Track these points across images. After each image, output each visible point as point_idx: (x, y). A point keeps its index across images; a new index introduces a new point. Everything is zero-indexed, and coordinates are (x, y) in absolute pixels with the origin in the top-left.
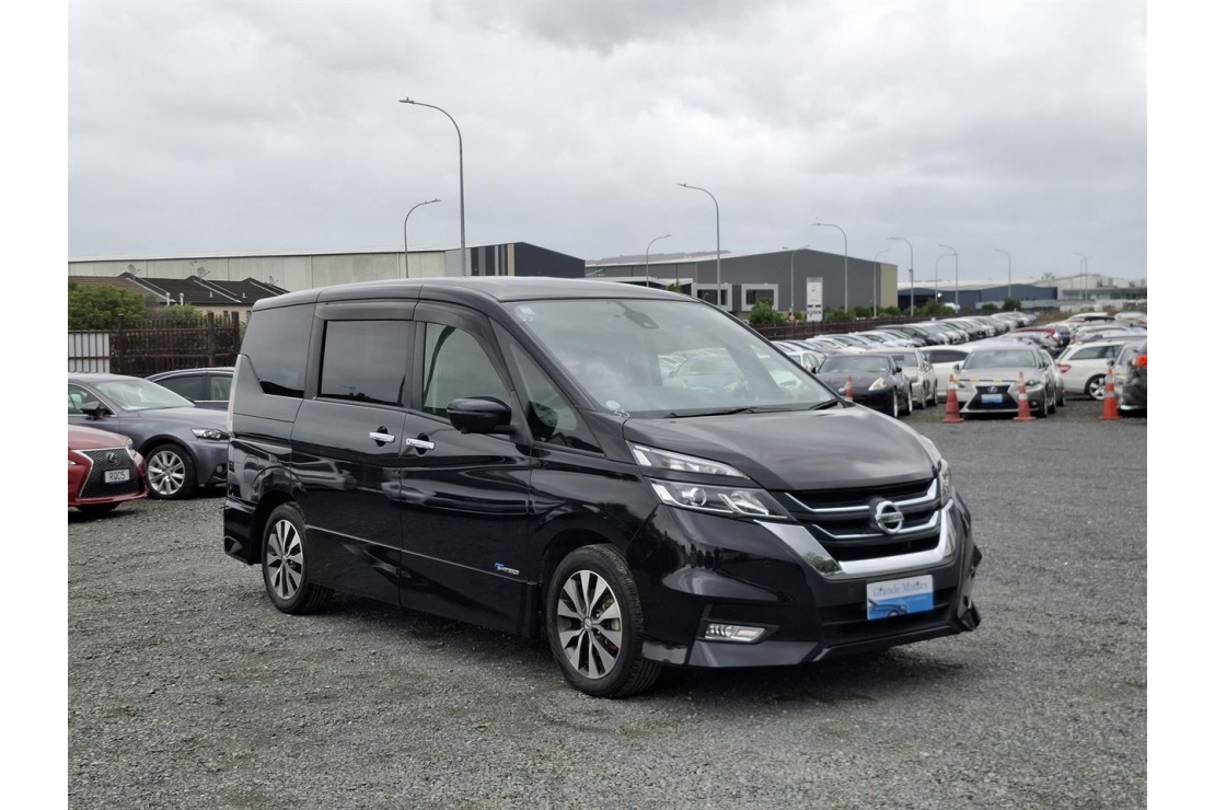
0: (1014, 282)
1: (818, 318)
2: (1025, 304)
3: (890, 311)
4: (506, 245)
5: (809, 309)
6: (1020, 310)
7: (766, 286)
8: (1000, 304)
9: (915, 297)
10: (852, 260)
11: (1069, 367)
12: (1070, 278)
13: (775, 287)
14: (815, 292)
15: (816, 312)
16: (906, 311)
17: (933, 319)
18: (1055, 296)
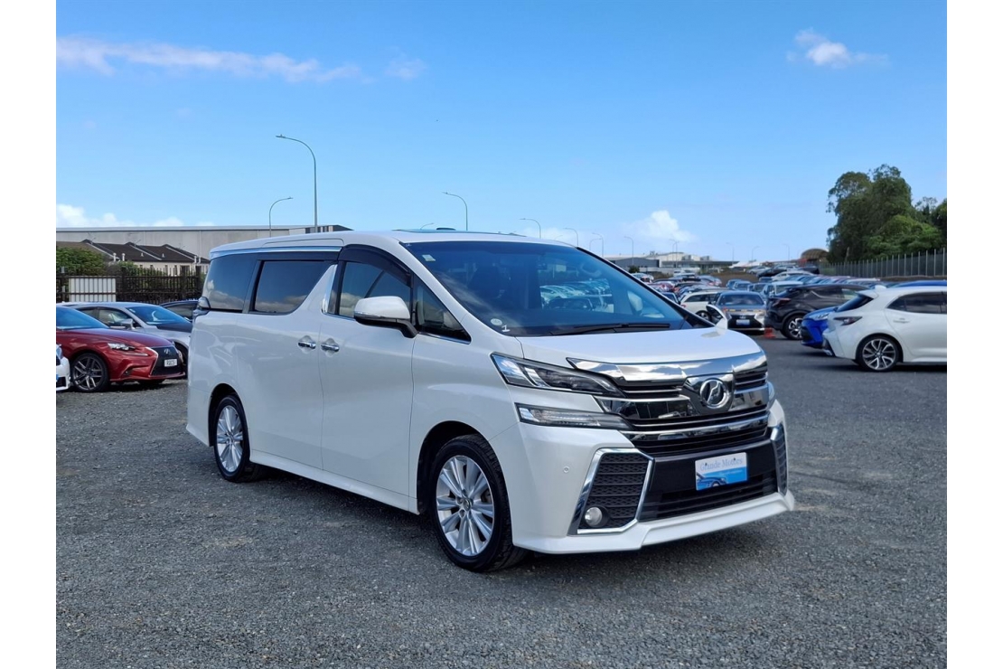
0: (635, 256)
2: (642, 269)
12: (666, 255)
18: (658, 266)
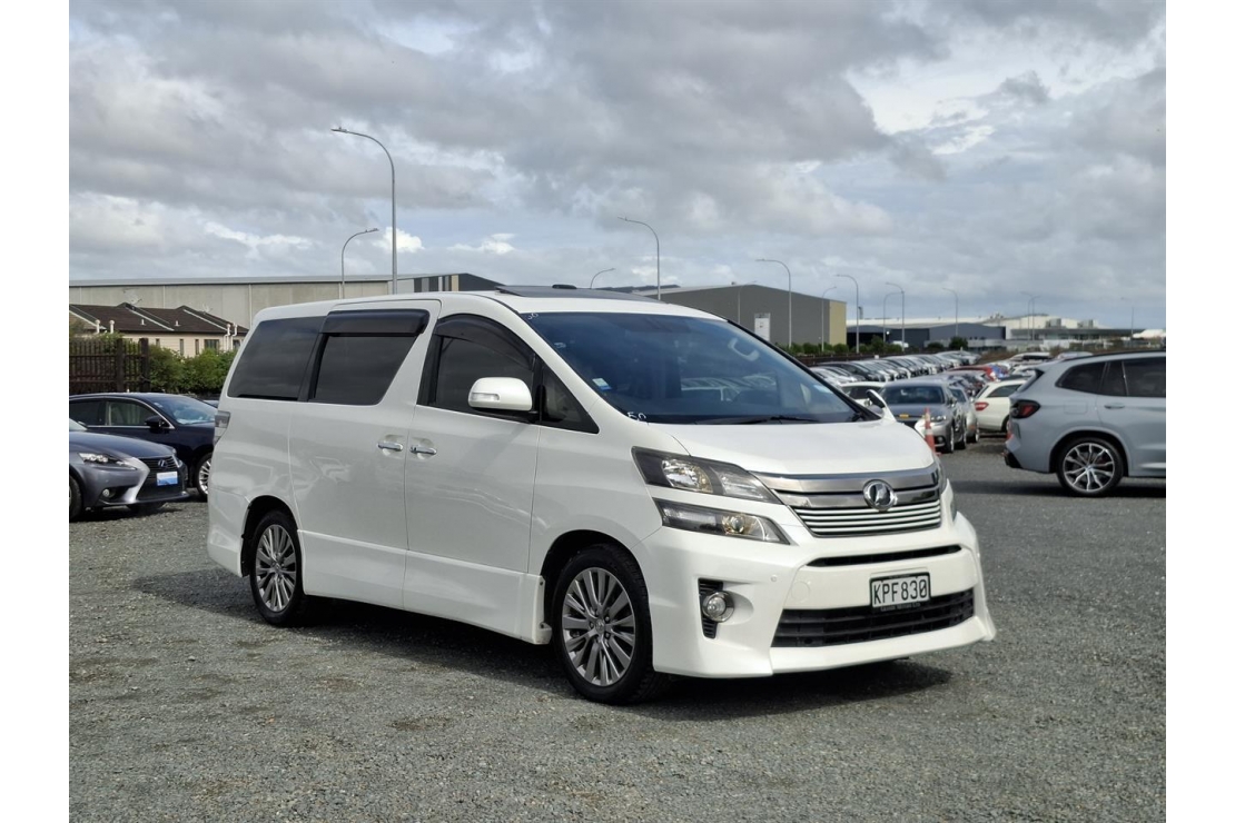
0: (962, 321)
2: (972, 344)
3: (839, 348)
4: (450, 276)
6: (966, 349)
8: (946, 343)
11: (987, 404)
14: (762, 327)
18: (1004, 336)
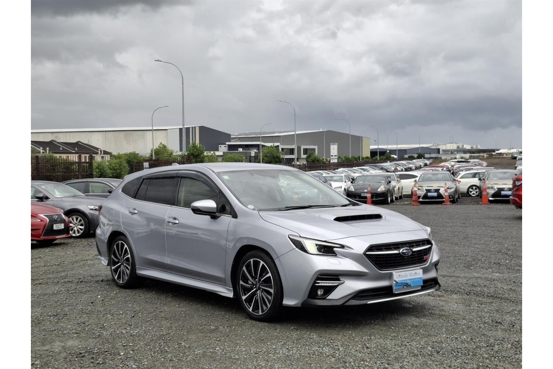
0: (421, 146)
1: (336, 161)
2: (426, 156)
3: (367, 158)
4: (195, 127)
5: (331, 157)
6: (425, 158)
7: (312, 147)
8: (416, 156)
9: (379, 152)
10: (352, 136)
13: (316, 147)
14: (334, 150)
15: (334, 159)
16: (374, 158)
17: (389, 162)
